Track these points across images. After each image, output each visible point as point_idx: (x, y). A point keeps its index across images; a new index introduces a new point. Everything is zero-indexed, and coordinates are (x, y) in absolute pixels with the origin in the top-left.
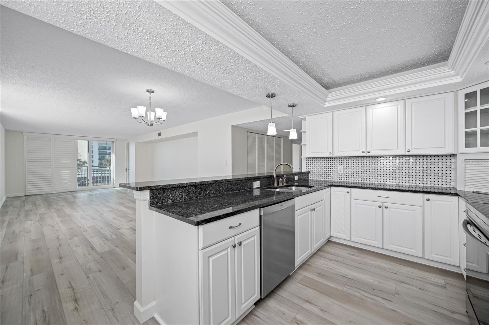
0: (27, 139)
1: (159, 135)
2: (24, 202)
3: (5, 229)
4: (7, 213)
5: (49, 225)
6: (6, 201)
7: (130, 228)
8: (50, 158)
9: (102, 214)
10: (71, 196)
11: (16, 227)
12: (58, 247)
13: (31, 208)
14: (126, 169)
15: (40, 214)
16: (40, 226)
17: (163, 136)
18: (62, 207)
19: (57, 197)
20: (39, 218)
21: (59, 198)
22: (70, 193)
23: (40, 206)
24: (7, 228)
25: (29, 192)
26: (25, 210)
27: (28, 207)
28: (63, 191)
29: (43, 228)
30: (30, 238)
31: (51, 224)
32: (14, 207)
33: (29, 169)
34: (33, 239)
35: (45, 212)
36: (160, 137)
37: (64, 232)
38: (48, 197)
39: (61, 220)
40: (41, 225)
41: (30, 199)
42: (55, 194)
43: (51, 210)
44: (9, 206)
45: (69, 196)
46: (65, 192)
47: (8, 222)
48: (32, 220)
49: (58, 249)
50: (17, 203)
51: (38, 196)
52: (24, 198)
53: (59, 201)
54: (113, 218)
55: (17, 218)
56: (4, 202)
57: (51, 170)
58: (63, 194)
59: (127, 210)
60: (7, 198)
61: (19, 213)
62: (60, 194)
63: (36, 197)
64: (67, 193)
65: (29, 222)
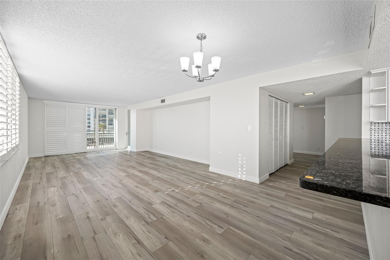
0: (46, 106)
1: (163, 101)
2: (44, 163)
3: (29, 199)
4: (30, 175)
5: (73, 194)
6: (29, 162)
7: (162, 202)
8: (65, 123)
9: (121, 181)
10: (84, 157)
11: (40, 197)
12: (92, 236)
13: (51, 171)
14: (127, 133)
15: (61, 178)
16: (64, 195)
17: (166, 103)
18: (79, 170)
19: (72, 158)
20: (61, 184)
21: (74, 159)
22: (81, 154)
23: (59, 168)
24: (31, 198)
25: (47, 153)
26: (46, 173)
27: (49, 169)
28: (75, 153)
29: (68, 199)
30: (56, 216)
31: (74, 193)
32: (36, 169)
33: (47, 133)
34: (61, 217)
35: (65, 175)
36: (163, 104)
37: (92, 207)
38: (64, 158)
39: (82, 187)
40: (64, 193)
41: (49, 159)
42: (69, 156)
43: (70, 173)
44: (32, 167)
45: (82, 158)
46: (77, 153)
47: (31, 188)
48: (54, 187)
49: (94, 238)
50: (38, 164)
51: (55, 157)
52: (43, 159)
53: (75, 162)
54: (135, 186)
55: (39, 183)
56: (27, 163)
57: (65, 134)
58: (76, 155)
59: (143, 176)
60: (30, 158)
61: (41, 177)
62: (74, 155)
63: (53, 158)
64: (79, 154)
65: (52, 189)
